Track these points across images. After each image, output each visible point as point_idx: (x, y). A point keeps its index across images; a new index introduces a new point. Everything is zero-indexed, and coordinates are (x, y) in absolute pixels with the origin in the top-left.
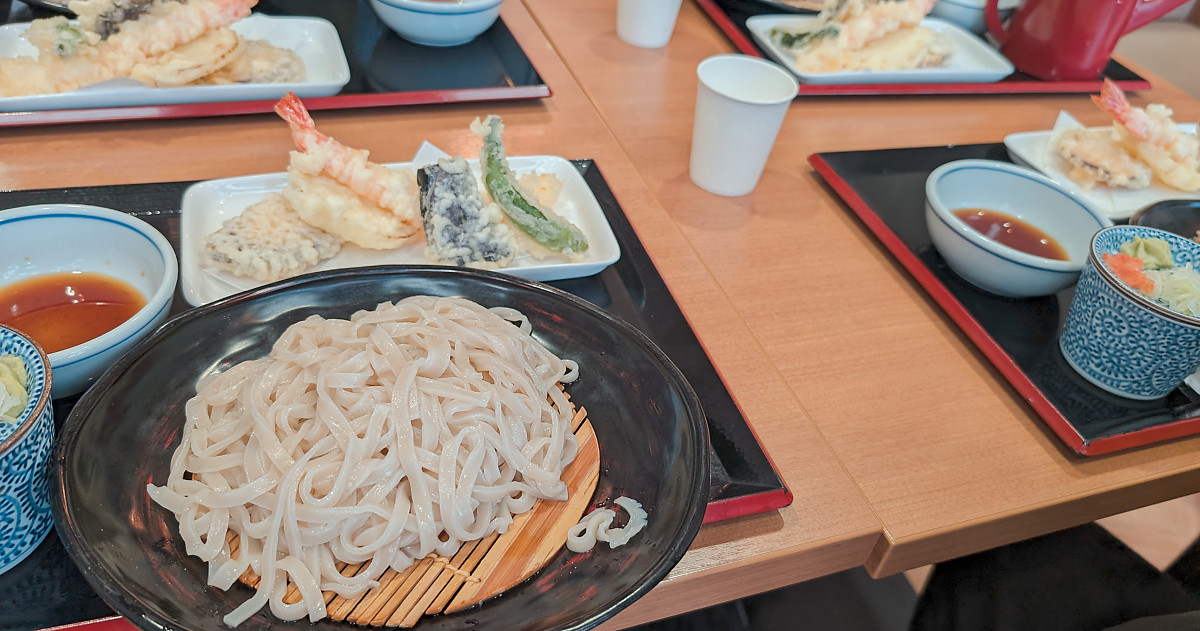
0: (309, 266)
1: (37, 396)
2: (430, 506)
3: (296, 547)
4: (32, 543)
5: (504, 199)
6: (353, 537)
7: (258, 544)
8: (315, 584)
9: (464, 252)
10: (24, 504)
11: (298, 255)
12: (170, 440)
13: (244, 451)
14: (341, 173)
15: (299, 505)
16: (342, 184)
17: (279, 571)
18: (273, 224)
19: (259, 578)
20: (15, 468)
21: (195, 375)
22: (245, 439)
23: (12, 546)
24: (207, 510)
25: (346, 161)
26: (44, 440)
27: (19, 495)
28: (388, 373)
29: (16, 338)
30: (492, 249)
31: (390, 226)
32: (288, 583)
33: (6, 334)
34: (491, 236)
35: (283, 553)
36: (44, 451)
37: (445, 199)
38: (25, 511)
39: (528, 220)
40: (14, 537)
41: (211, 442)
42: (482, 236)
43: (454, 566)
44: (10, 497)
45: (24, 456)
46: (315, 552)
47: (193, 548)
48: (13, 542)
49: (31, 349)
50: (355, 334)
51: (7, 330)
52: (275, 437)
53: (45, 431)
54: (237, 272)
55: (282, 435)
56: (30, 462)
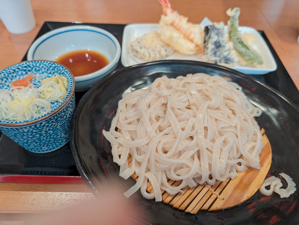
0: (162, 57)
1: (69, 93)
2: (208, 164)
3: (153, 169)
4: (65, 141)
5: (235, 41)
6: (175, 170)
7: (139, 164)
8: (158, 185)
9: (218, 59)
10: (63, 130)
11: (159, 52)
12: (112, 114)
13: (138, 125)
14: (178, 25)
15: (156, 153)
16: (178, 29)
17: (145, 177)
18: (152, 41)
19: (138, 177)
20: (59, 119)
21: (123, 91)
22: (138, 120)
23: (59, 142)
24: (122, 146)
25: (180, 21)
26: (70, 109)
27: (61, 127)
28: (194, 104)
29: (66, 70)
30: (228, 59)
31: (192, 46)
32: (148, 181)
33: (63, 68)
34: (229, 54)
35: (148, 170)
36: (70, 113)
37: (214, 38)
38: (63, 132)
39: (243, 50)
40: (59, 140)
41: (126, 119)
42: (226, 54)
43: (213, 189)
44: (58, 128)
45: (62, 115)
46: (160, 173)
47: (116, 160)
48: (59, 141)
49: (70, 75)
50: (181, 86)
51: (63, 67)
52: (150, 123)
53: (71, 106)
54: (139, 56)
55: (152, 122)
56: (65, 117)
